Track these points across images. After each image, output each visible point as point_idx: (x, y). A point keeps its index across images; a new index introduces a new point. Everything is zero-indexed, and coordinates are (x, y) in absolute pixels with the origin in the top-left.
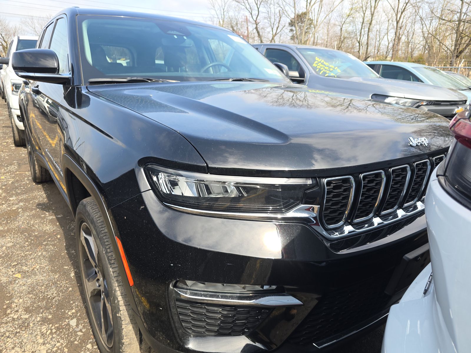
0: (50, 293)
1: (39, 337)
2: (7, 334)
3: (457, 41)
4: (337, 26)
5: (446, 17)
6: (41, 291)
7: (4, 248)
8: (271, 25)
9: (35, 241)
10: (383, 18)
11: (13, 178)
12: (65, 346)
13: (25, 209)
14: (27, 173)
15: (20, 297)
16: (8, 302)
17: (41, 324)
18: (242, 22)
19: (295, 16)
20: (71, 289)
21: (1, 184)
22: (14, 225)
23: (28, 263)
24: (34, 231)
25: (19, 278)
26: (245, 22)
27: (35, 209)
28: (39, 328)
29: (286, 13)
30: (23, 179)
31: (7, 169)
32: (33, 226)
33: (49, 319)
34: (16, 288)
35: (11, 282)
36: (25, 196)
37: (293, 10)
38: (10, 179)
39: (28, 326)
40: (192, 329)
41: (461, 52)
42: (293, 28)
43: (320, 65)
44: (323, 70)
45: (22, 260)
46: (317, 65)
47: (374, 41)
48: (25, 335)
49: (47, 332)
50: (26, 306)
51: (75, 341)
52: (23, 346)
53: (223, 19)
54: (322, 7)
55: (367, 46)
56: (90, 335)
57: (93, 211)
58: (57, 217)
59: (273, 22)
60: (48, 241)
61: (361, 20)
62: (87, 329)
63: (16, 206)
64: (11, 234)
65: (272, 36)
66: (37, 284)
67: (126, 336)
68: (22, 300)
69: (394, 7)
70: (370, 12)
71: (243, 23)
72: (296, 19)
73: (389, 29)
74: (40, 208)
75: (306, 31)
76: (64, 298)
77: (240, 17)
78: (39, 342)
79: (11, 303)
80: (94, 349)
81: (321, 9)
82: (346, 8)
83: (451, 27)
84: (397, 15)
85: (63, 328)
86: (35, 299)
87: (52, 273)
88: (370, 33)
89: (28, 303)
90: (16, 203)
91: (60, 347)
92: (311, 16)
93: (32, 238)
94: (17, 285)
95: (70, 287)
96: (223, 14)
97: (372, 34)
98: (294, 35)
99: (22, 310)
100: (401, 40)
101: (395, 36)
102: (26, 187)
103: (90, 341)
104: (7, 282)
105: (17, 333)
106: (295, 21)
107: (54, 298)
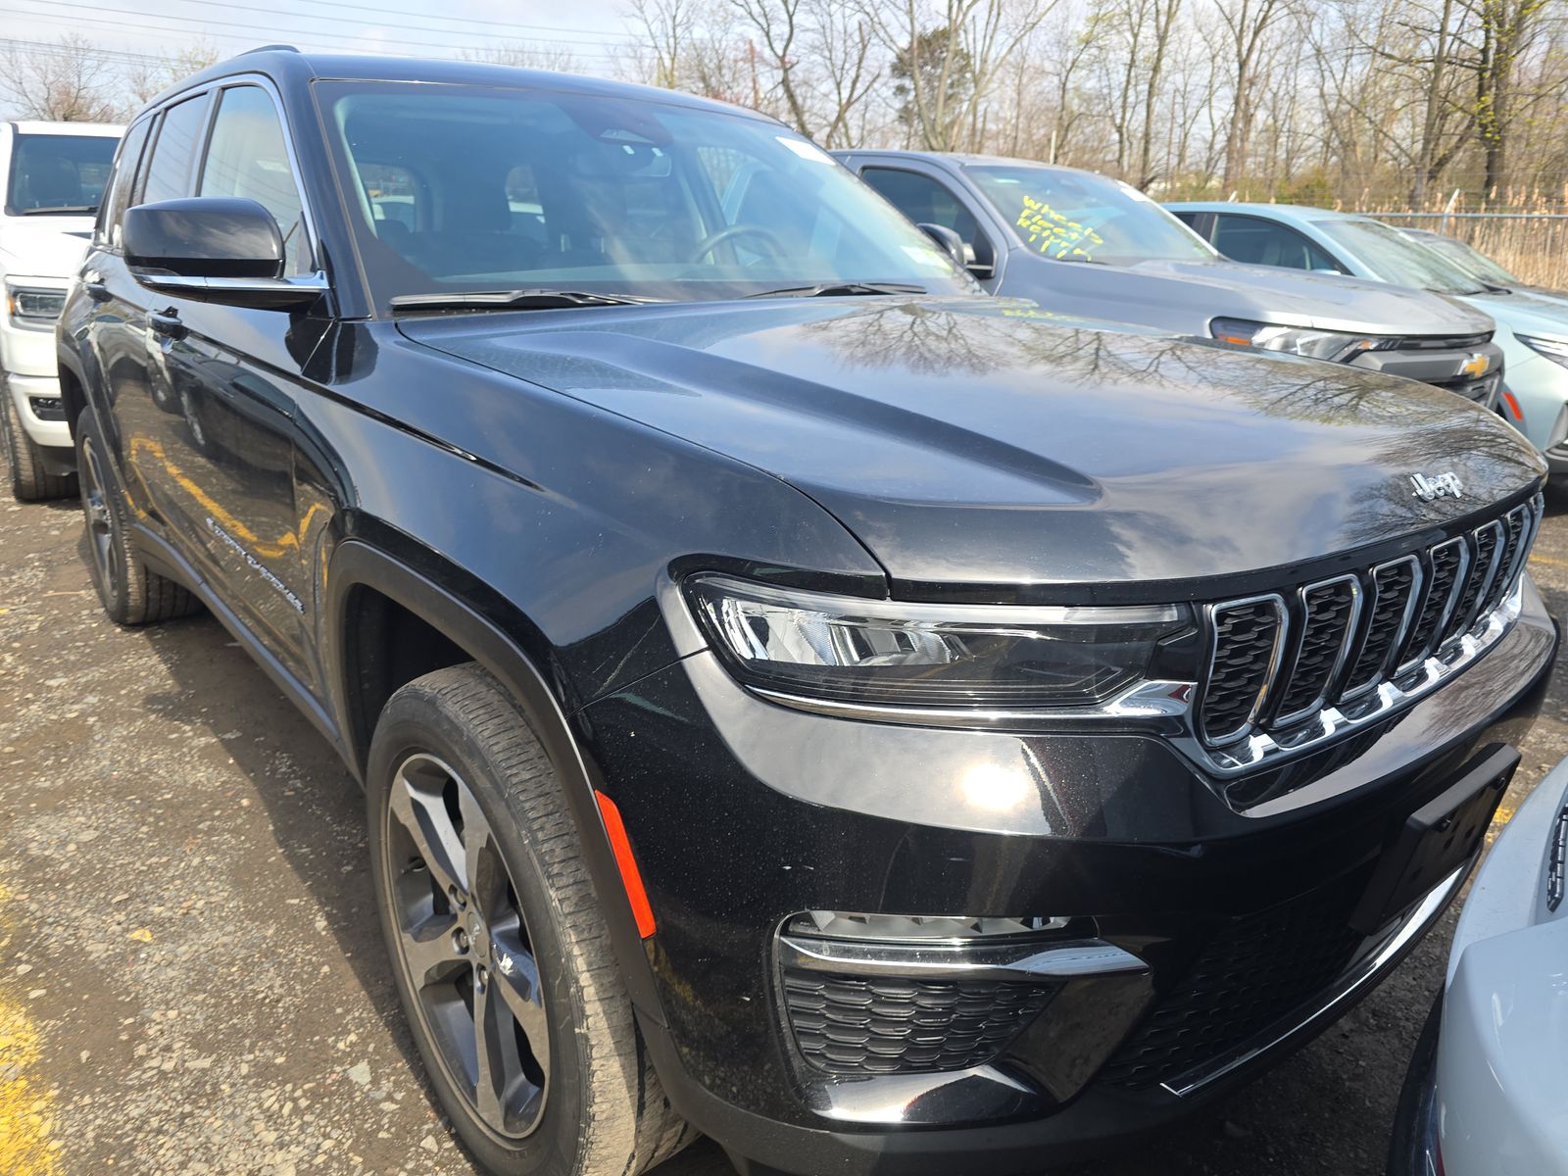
0: (261, 986)
1: (260, 1126)
2: (154, 1122)
3: (1429, 126)
4: (1050, 77)
5: (1393, 48)
6: (232, 981)
7: (72, 847)
8: (833, 72)
9: (170, 820)
10: (1196, 50)
11: (40, 611)
12: (350, 1148)
13: (108, 717)
14: (83, 592)
15: (167, 1003)
16: (131, 1020)
17: (256, 1084)
18: (736, 61)
19: (912, 43)
20: (326, 969)
21: (6, 633)
22: (88, 769)
23: (166, 894)
24: (156, 788)
25: (146, 944)
26: (744, 60)
27: (141, 716)
28: (252, 1096)
29: (882, 34)
30: (75, 614)
31: (12, 581)
32: (151, 773)
33: (278, 1067)
34: (145, 976)
35: (122, 959)
36: (96, 674)
37: (906, 20)
38: (30, 617)
39: (214, 1094)
40: (826, 1058)
41: (1442, 163)
42: (907, 83)
43: (1039, 223)
44: (1048, 238)
45: (142, 885)
46: (1028, 223)
47: (1169, 125)
48: (214, 1122)
49: (282, 1107)
50: (191, 1031)
51: (379, 1130)
52: (213, 1156)
53: (672, 51)
54: (999, 14)
55: (1147, 142)
56: (422, 1110)
57: (471, 717)
58: (222, 740)
59: (839, 63)
60: (213, 819)
61: (1127, 58)
62: (410, 1091)
63: (76, 707)
64: (81, 800)
65: (837, 108)
66: (213, 958)
67: (603, 1093)
68: (176, 1012)
69: (1231, 13)
70: (1153, 31)
71: (741, 64)
72: (916, 53)
73: (1216, 86)
74: (160, 711)
75: (950, 92)
76: (310, 998)
77: (731, 43)
78: (265, 1140)
79: (143, 1024)
80: (446, 1149)
81: (997, 20)
82: (1078, 19)
83: (1410, 81)
84: (1239, 39)
85: (332, 1094)
86: (215, 1006)
87: (253, 920)
88: (1154, 99)
89: (198, 1020)
90: (73, 697)
91: (335, 1153)
92: (964, 41)
93: (160, 812)
94: (149, 967)
95: (323, 964)
96: (671, 33)
97: (1162, 101)
98: (910, 106)
99: (182, 1043)
100: (1253, 124)
101: (1233, 108)
102: (91, 642)
103: (426, 1127)
104: (109, 956)
105: (184, 1116)
106: (911, 58)
107: (278, 1001)
